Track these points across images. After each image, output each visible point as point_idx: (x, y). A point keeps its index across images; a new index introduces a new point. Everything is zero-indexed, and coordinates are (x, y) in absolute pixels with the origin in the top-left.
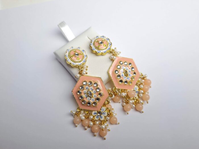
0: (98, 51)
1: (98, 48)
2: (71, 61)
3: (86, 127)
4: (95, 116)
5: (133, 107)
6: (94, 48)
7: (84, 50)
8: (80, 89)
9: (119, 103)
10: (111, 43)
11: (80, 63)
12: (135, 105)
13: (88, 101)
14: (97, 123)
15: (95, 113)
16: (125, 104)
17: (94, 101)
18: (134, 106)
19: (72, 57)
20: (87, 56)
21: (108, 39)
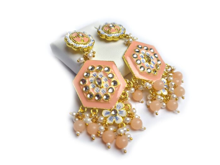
0: (109, 35)
1: (109, 32)
2: (72, 42)
3: (94, 135)
4: (108, 117)
5: (164, 106)
6: (103, 32)
7: (90, 35)
8: (84, 76)
9: (142, 102)
10: (124, 28)
11: (85, 46)
12: (166, 104)
13: (96, 92)
14: (111, 129)
15: (107, 113)
16: (150, 102)
17: (105, 93)
18: (164, 104)
19: (74, 37)
20: (94, 40)
21: (121, 26)
